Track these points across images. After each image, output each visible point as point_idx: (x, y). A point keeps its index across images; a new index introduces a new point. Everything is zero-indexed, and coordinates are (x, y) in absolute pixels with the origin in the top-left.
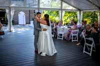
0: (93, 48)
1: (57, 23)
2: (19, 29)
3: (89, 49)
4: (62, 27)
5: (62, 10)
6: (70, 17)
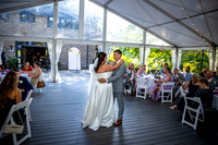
0: (200, 116)
1: (137, 69)
2: (69, 79)
3: (192, 116)
4: (145, 77)
5: (145, 46)
6: (159, 58)
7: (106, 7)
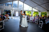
7: (24, 3)
